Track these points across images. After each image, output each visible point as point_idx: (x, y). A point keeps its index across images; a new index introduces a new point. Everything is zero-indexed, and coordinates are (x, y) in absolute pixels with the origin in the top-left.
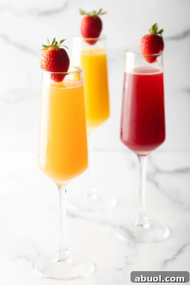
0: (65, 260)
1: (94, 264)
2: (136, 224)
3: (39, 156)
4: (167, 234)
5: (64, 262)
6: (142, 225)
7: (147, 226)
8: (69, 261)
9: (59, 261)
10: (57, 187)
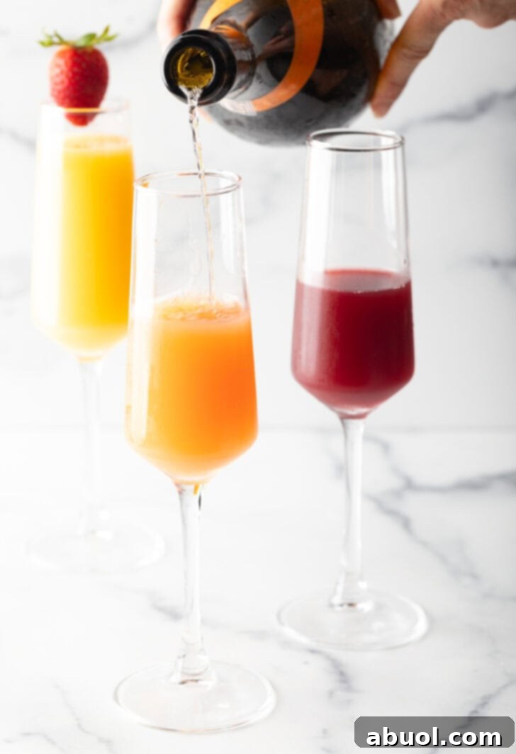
0: (197, 681)
1: (275, 687)
2: (337, 600)
3: (128, 408)
4: (422, 626)
5: (194, 684)
6: (351, 605)
7: (365, 606)
8: (209, 683)
9: (183, 683)
10: (175, 490)
